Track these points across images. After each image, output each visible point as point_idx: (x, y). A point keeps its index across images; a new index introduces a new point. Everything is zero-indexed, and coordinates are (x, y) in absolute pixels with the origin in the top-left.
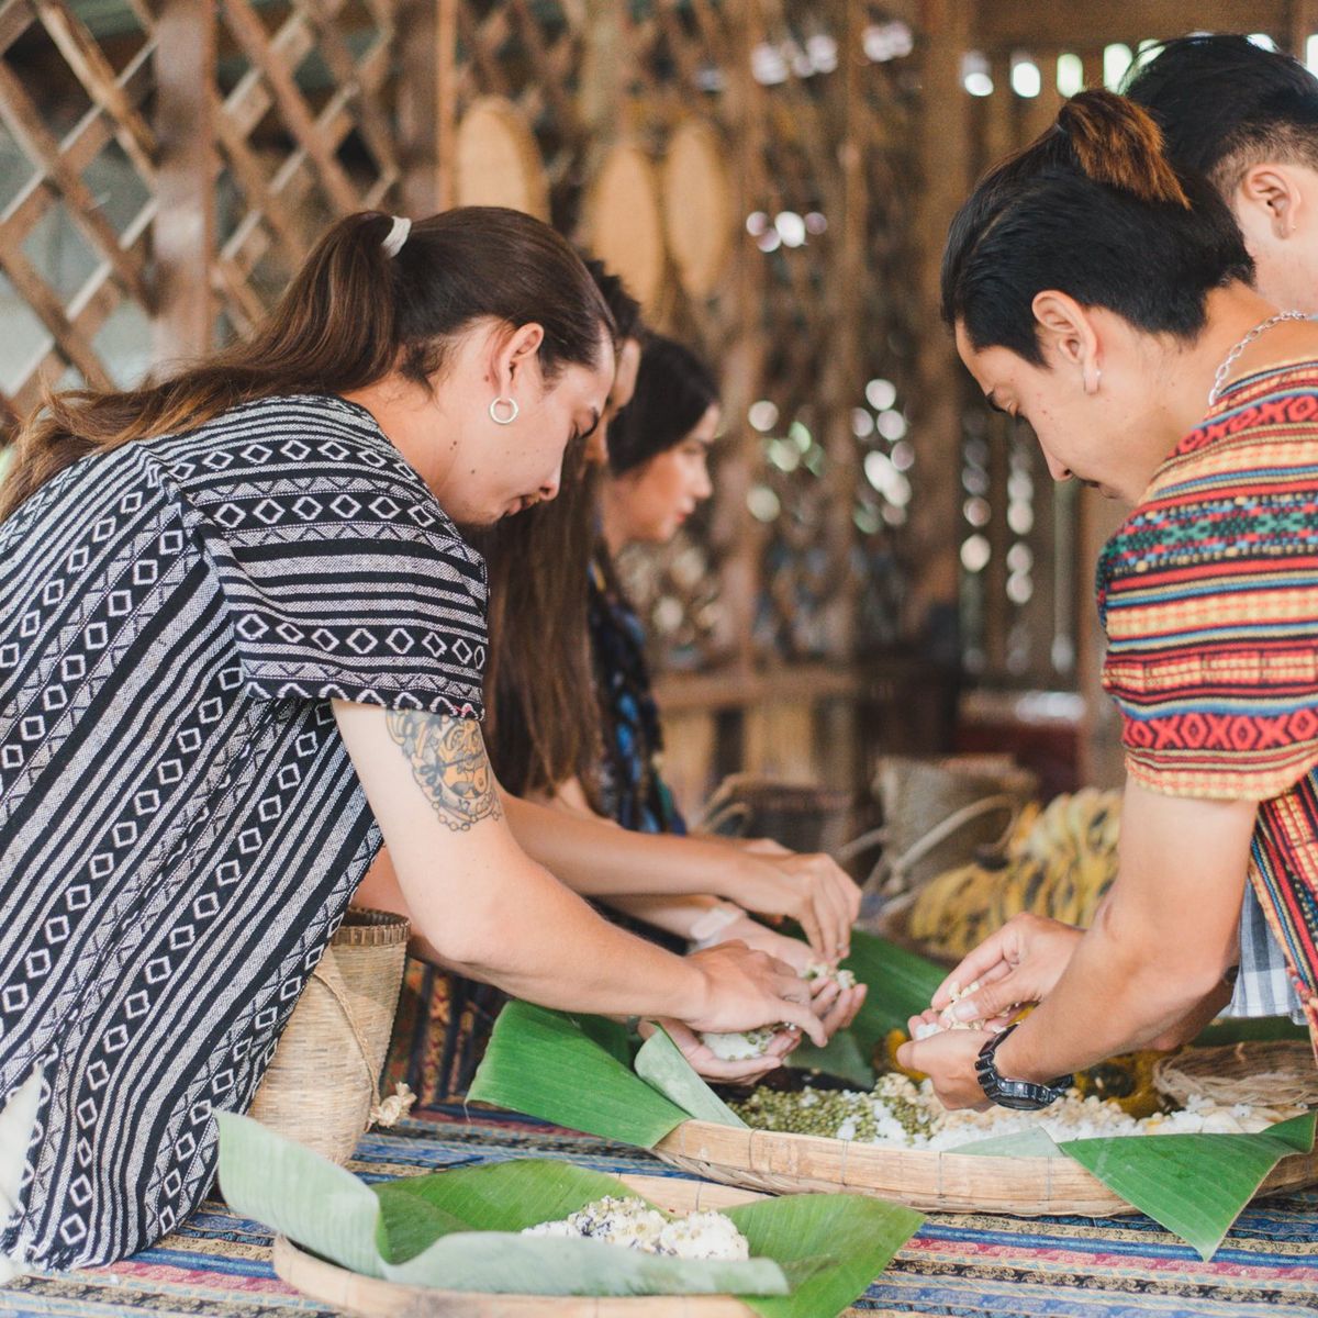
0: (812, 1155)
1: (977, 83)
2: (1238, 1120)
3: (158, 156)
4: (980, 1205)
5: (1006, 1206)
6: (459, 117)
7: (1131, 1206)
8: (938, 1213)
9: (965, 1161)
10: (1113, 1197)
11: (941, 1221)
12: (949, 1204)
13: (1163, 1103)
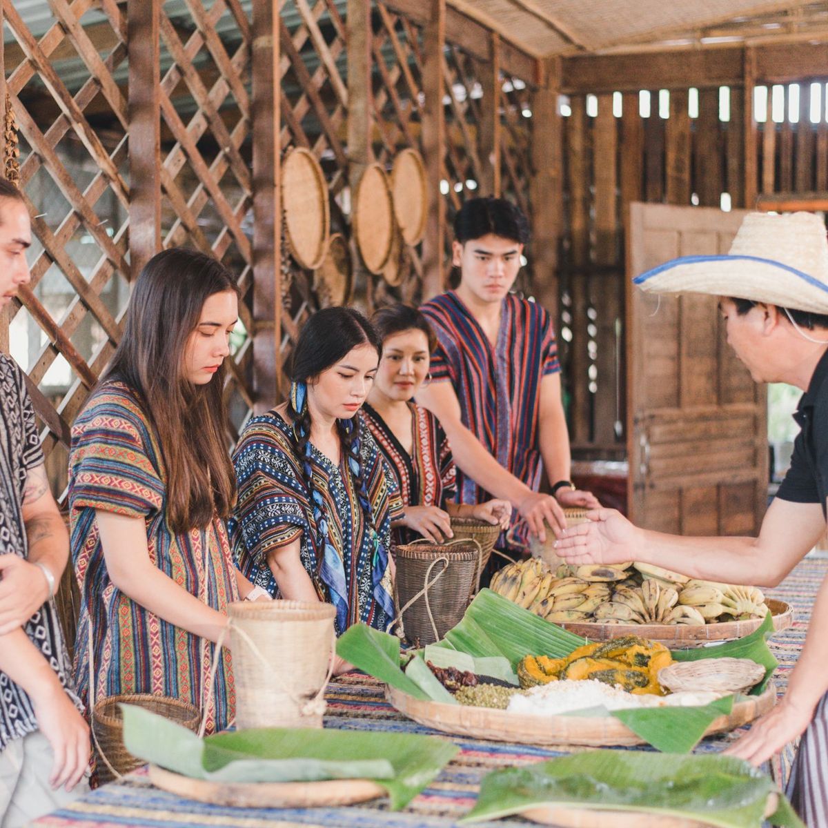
0: (491, 718)
1: (565, 110)
2: (699, 698)
3: (131, 196)
4: (573, 740)
5: (585, 741)
6: (283, 159)
7: (643, 740)
8: (552, 745)
9: (565, 719)
10: (636, 736)
11: (553, 749)
12: (557, 741)
13: (663, 690)
